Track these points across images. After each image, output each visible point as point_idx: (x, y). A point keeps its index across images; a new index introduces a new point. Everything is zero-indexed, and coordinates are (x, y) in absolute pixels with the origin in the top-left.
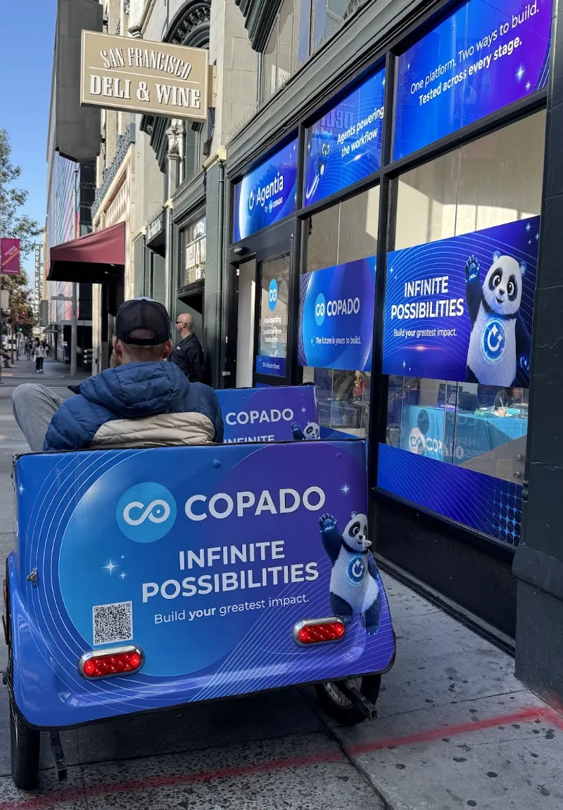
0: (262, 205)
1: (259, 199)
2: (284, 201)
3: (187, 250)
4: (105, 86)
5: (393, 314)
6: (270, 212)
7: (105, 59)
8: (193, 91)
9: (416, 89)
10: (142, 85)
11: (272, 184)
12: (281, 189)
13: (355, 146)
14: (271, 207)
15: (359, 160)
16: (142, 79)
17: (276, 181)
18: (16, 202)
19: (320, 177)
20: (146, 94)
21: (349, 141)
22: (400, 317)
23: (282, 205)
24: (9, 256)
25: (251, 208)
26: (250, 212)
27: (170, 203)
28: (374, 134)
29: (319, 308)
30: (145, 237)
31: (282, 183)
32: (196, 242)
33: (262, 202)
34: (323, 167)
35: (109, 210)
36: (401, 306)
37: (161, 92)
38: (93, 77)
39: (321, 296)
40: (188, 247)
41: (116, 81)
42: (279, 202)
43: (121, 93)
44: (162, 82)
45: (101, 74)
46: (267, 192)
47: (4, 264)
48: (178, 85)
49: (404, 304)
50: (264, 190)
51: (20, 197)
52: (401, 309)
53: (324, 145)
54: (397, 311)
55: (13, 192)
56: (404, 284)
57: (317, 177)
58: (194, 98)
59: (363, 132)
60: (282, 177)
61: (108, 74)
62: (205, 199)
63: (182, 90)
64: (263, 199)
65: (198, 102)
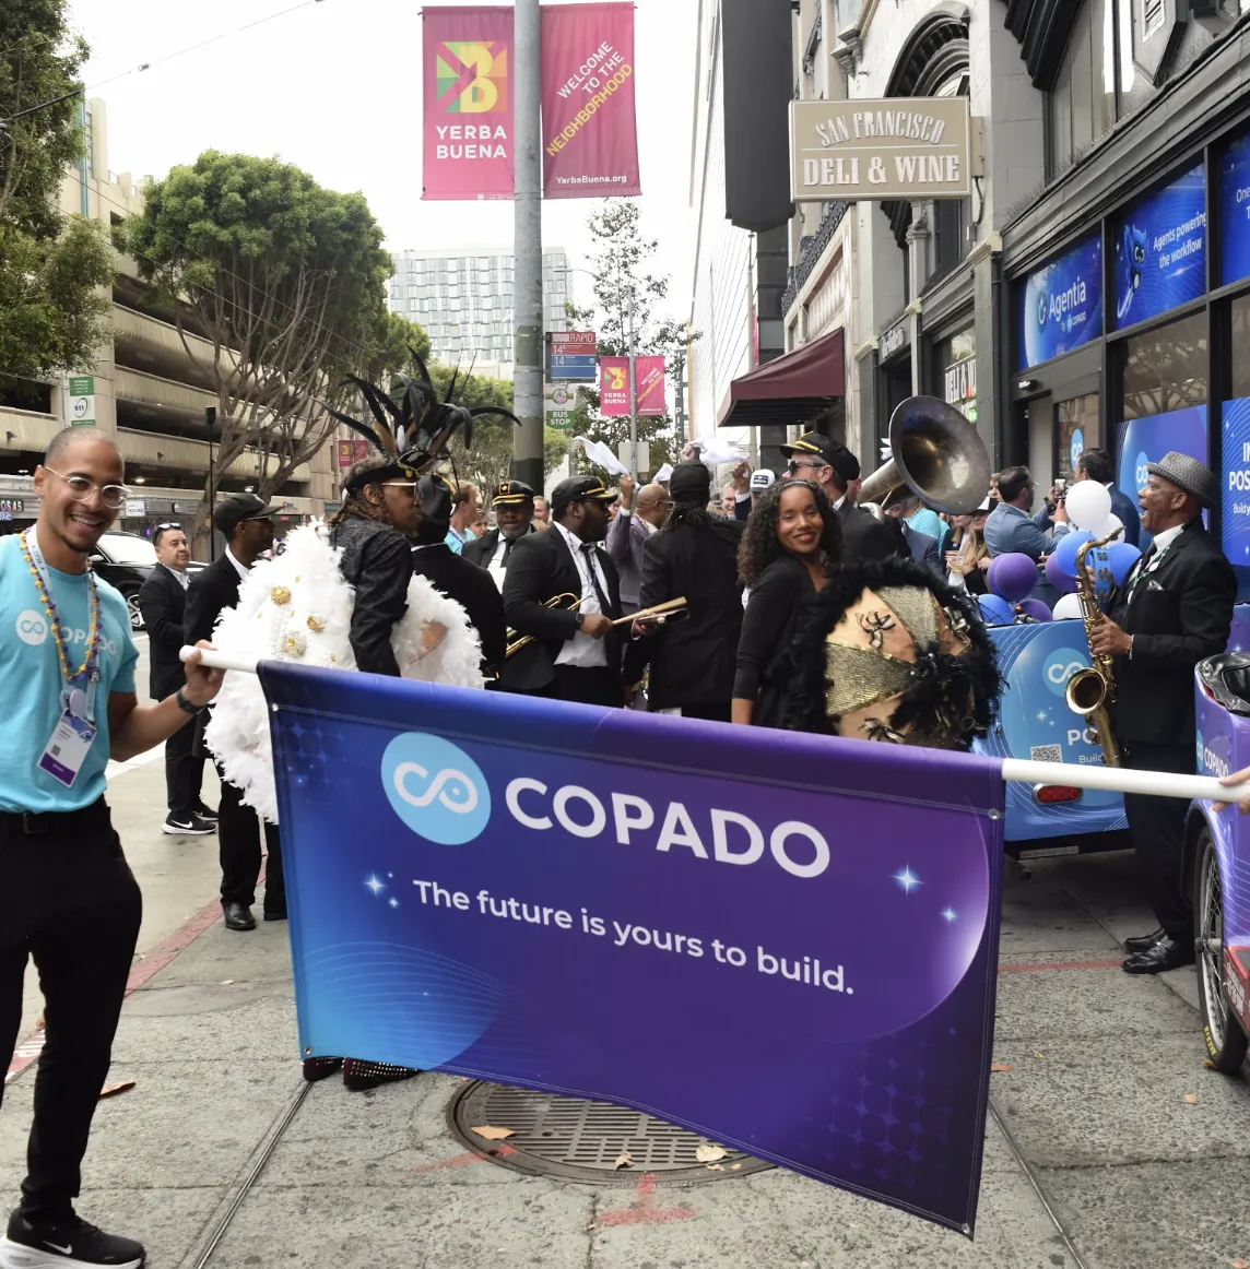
0: (1058, 319)
1: (1052, 310)
2: (1088, 317)
3: (947, 375)
4: (825, 171)
5: (1232, 483)
6: (1069, 331)
7: (823, 134)
8: (949, 158)
9: (1242, 197)
10: (876, 163)
11: (1070, 292)
12: (1083, 300)
13: (1176, 256)
14: (1070, 324)
15: (1182, 275)
16: (876, 153)
17: (1075, 288)
18: (653, 294)
19: (1134, 290)
20: (882, 173)
21: (1169, 249)
22: (1240, 488)
23: (1084, 323)
24: (647, 385)
25: (1042, 322)
26: (1042, 328)
27: (915, 303)
28: (1198, 244)
29: (1140, 472)
30: (876, 353)
31: (1084, 291)
32: (961, 364)
33: (1058, 315)
34: (1137, 277)
35: (812, 304)
36: (1240, 473)
37: (904, 168)
38: (807, 162)
39: (1143, 456)
40: (949, 371)
41: (840, 161)
42: (1081, 318)
43: (847, 176)
44: (903, 153)
45: (818, 156)
46: (1064, 302)
47: (640, 400)
48: (926, 153)
49: (1244, 470)
50: (1059, 298)
51: (659, 286)
52: (1240, 477)
53: (1137, 248)
54: (1236, 479)
55: (649, 279)
56: (1242, 445)
57: (1130, 290)
58: (950, 167)
59: (1184, 239)
60: (1083, 284)
61: (828, 155)
62: (972, 303)
63: (932, 159)
64: (1059, 312)
65: (957, 173)
